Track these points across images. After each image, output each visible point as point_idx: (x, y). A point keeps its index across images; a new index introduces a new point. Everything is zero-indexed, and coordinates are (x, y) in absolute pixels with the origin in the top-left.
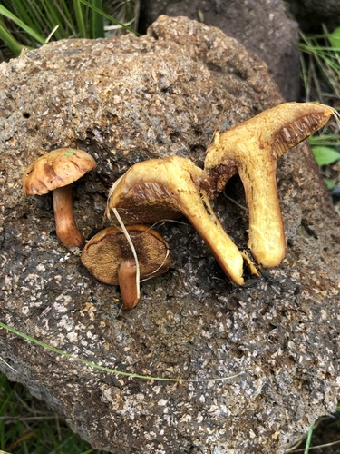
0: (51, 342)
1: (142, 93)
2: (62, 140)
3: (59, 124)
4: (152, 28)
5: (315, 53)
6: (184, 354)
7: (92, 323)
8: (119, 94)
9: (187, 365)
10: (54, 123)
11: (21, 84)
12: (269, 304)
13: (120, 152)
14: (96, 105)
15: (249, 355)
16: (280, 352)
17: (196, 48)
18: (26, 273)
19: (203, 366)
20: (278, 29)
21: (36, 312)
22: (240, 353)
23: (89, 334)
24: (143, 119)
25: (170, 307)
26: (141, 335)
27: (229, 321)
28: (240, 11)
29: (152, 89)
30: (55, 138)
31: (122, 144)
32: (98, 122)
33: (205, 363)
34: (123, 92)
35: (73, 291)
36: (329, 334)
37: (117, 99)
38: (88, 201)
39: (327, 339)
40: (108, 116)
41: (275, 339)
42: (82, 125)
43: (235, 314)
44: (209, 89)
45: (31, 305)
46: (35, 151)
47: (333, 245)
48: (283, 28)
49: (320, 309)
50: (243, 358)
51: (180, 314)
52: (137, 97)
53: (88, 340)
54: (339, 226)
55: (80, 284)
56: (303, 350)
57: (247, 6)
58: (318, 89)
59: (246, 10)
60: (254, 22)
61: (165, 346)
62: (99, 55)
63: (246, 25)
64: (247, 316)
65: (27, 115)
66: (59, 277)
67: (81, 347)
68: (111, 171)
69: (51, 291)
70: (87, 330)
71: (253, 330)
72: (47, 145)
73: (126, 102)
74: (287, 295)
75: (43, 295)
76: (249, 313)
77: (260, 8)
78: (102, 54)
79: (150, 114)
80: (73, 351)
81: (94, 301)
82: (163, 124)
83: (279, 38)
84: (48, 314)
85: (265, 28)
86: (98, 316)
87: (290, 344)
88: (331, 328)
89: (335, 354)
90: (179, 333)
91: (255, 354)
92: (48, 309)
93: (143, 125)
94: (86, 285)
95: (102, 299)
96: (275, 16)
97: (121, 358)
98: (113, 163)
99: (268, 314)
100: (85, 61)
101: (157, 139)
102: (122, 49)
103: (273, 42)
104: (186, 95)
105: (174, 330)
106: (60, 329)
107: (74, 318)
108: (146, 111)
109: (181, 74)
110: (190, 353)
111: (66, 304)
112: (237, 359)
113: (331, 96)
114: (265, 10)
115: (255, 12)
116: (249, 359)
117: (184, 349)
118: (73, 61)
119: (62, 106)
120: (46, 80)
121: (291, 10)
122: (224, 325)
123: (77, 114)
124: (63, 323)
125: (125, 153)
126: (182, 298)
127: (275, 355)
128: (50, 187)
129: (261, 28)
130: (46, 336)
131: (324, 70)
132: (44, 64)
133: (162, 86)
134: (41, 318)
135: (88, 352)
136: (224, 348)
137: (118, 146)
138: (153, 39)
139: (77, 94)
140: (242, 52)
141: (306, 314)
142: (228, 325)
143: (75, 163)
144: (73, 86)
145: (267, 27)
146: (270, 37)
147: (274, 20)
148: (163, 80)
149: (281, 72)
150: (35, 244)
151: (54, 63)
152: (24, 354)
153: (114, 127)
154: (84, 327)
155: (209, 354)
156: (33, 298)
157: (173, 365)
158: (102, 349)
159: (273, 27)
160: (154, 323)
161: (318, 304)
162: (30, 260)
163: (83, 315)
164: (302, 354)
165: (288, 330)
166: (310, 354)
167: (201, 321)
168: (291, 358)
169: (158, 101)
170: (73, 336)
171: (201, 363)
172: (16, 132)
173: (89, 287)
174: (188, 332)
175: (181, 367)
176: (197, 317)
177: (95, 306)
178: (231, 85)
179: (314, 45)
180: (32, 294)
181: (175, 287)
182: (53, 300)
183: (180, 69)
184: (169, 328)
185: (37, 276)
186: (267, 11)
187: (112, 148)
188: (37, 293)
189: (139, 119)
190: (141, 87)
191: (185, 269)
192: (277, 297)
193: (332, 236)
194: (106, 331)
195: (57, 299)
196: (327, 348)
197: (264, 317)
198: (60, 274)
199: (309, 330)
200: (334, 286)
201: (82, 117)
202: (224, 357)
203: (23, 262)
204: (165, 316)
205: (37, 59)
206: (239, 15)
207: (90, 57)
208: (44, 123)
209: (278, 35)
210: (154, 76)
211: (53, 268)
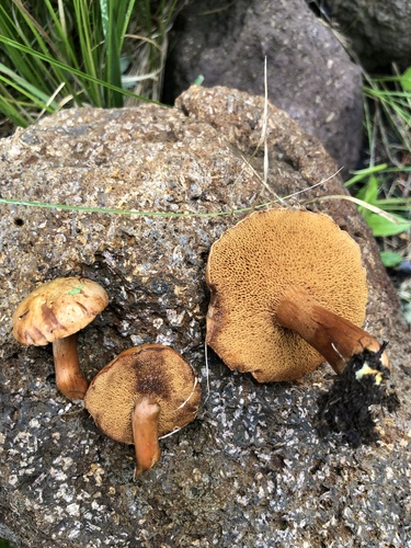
0: (46, 517)
1: (166, 204)
2: (64, 262)
3: (60, 240)
4: (182, 99)
5: (383, 100)
6: (213, 523)
7: (98, 489)
8: (137, 206)
9: (217, 537)
10: (53, 239)
11: (14, 178)
12: (321, 461)
13: (137, 279)
14: (107, 220)
15: (295, 525)
16: (334, 521)
17: (236, 130)
18: (15, 431)
19: (236, 541)
20: (338, 78)
21: (27, 481)
22: (284, 524)
23: (95, 505)
24: (167, 237)
25: (197, 464)
26: (160, 501)
27: (270, 483)
28: (292, 58)
29: (180, 198)
30: (54, 260)
31: (140, 269)
32: (109, 243)
33: (240, 537)
34: (142, 204)
35: (75, 452)
36: (395, 495)
37: (134, 214)
38: (95, 336)
39: (393, 501)
40: (122, 237)
41: (328, 504)
42: (89, 247)
43: (279, 476)
44: (252, 192)
45: (21, 473)
46: (29, 275)
47: (402, 378)
48: (345, 78)
49: (385, 467)
50: (287, 531)
51: (210, 475)
52: (160, 210)
53: (94, 512)
54: (409, 352)
55: (84, 442)
56: (362, 519)
57: (300, 51)
58: (385, 140)
59: (300, 56)
60: (308, 71)
61: (191, 514)
62: (114, 139)
63: (298, 74)
64: (293, 478)
65: (19, 222)
66: (57, 435)
67: (84, 521)
68: (125, 301)
69: (47, 452)
70: (91, 500)
71: (300, 494)
72: (44, 267)
73: (146, 218)
74: (344, 449)
75: (36, 460)
76: (296, 475)
77: (316, 53)
78: (118, 138)
79: (176, 231)
80: (74, 527)
81: (102, 460)
82: (193, 241)
83: (338, 90)
84: (42, 483)
85: (322, 79)
86: (106, 480)
87: (347, 512)
88: (399, 489)
89: (401, 520)
90: (207, 498)
91: (302, 524)
92: (43, 476)
93: (168, 245)
94: (91, 442)
95: (111, 457)
96: (335, 62)
97: (134, 534)
98: (128, 292)
99: (319, 472)
100: (95, 148)
101: (185, 260)
102: (142, 132)
103: (332, 94)
104: (222, 202)
105: (202, 493)
106: (57, 502)
107: (76, 485)
108: (171, 227)
109: (216, 177)
110: (221, 523)
111: (65, 468)
112: (280, 532)
113: (400, 147)
114: (323, 56)
115: (311, 58)
116: (294, 531)
117: (213, 518)
118: (80, 145)
119: (64, 218)
120: (44, 179)
121: (354, 48)
122: (265, 489)
123: (83, 230)
124: (61, 493)
125: (145, 280)
126: (212, 456)
127: (328, 524)
128: (50, 338)
129: (318, 78)
130: (39, 510)
131: (392, 117)
132: (44, 149)
133: (193, 194)
134: (33, 489)
135: (93, 527)
136: (264, 518)
137: (135, 272)
138: (182, 115)
139: (83, 201)
140: (293, 133)
141: (366, 473)
142: (270, 489)
143: (81, 305)
144: (78, 190)
145: (325, 77)
146: (328, 89)
147: (333, 68)
148: (194, 187)
149: (342, 129)
150: (28, 392)
151: (56, 149)
152: (11, 522)
153: (131, 248)
154: (87, 496)
155: (245, 525)
156: (23, 464)
157: (199, 537)
158: (110, 523)
159: (332, 76)
160: (177, 484)
161: (382, 461)
162: (22, 413)
163: (88, 480)
164: (362, 523)
165: (345, 493)
166: (371, 523)
167: (236, 484)
168: (348, 528)
169: (186, 213)
170: (73, 509)
171: (235, 537)
172: (6, 245)
173: (96, 443)
174: (220, 497)
175: (210, 541)
176: (231, 479)
177: (102, 467)
178: (280, 182)
179: (381, 89)
180: (22, 459)
181: (205, 443)
182: (48, 465)
183: (215, 170)
184: (195, 491)
185: (29, 434)
186: (325, 57)
187: (128, 274)
188: (28, 457)
189: (163, 237)
190: (166, 196)
191: (216, 421)
192: (331, 452)
193: (401, 366)
194: (116, 501)
195: (54, 462)
196: (392, 514)
197: (314, 477)
198: (58, 430)
199: (370, 493)
200: (402, 436)
201: (89, 235)
202: (264, 530)
203: (12, 415)
204: (191, 475)
205: (34, 144)
206: (291, 62)
207: (102, 142)
208: (41, 239)
209: (337, 85)
210: (183, 181)
211: (50, 423)
